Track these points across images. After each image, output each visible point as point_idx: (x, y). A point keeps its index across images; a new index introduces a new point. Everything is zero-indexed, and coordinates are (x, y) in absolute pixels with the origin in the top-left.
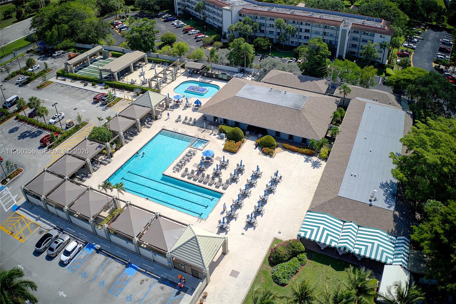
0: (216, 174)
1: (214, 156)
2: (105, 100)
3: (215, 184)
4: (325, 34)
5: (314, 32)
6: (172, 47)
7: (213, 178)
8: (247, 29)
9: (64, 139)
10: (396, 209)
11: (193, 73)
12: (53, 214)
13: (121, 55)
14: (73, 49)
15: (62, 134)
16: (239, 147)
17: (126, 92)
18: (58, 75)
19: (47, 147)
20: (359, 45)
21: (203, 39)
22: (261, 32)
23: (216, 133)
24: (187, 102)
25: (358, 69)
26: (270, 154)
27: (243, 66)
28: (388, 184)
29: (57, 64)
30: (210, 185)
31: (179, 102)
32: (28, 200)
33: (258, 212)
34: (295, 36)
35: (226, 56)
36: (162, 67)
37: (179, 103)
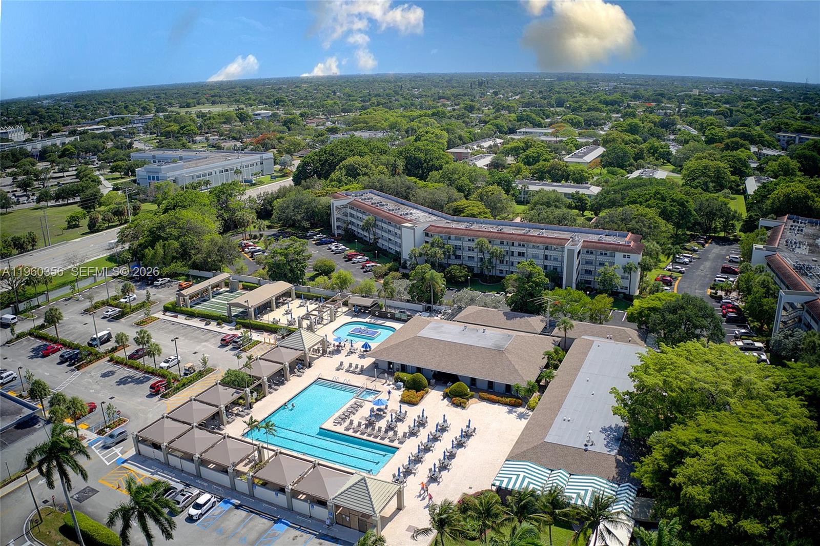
0: (390, 428)
1: (388, 408)
2: (237, 342)
3: (389, 438)
4: (546, 257)
5: (530, 255)
6: (330, 279)
7: (386, 432)
8: (435, 253)
9: (182, 386)
10: (619, 453)
11: (360, 311)
12: (175, 468)
13: (257, 287)
14: (184, 277)
15: (178, 381)
16: (422, 398)
17: (266, 334)
18: (166, 309)
19: (160, 395)
20: (595, 271)
21: (373, 268)
22: (456, 258)
23: (391, 383)
24: (352, 346)
25: (588, 299)
26: (461, 406)
27: (429, 302)
28: (612, 428)
29: (161, 296)
30: (383, 439)
31: (341, 346)
32: (139, 453)
33: (444, 467)
34: (505, 262)
35: (405, 289)
36: (317, 304)
37: (340, 348)
